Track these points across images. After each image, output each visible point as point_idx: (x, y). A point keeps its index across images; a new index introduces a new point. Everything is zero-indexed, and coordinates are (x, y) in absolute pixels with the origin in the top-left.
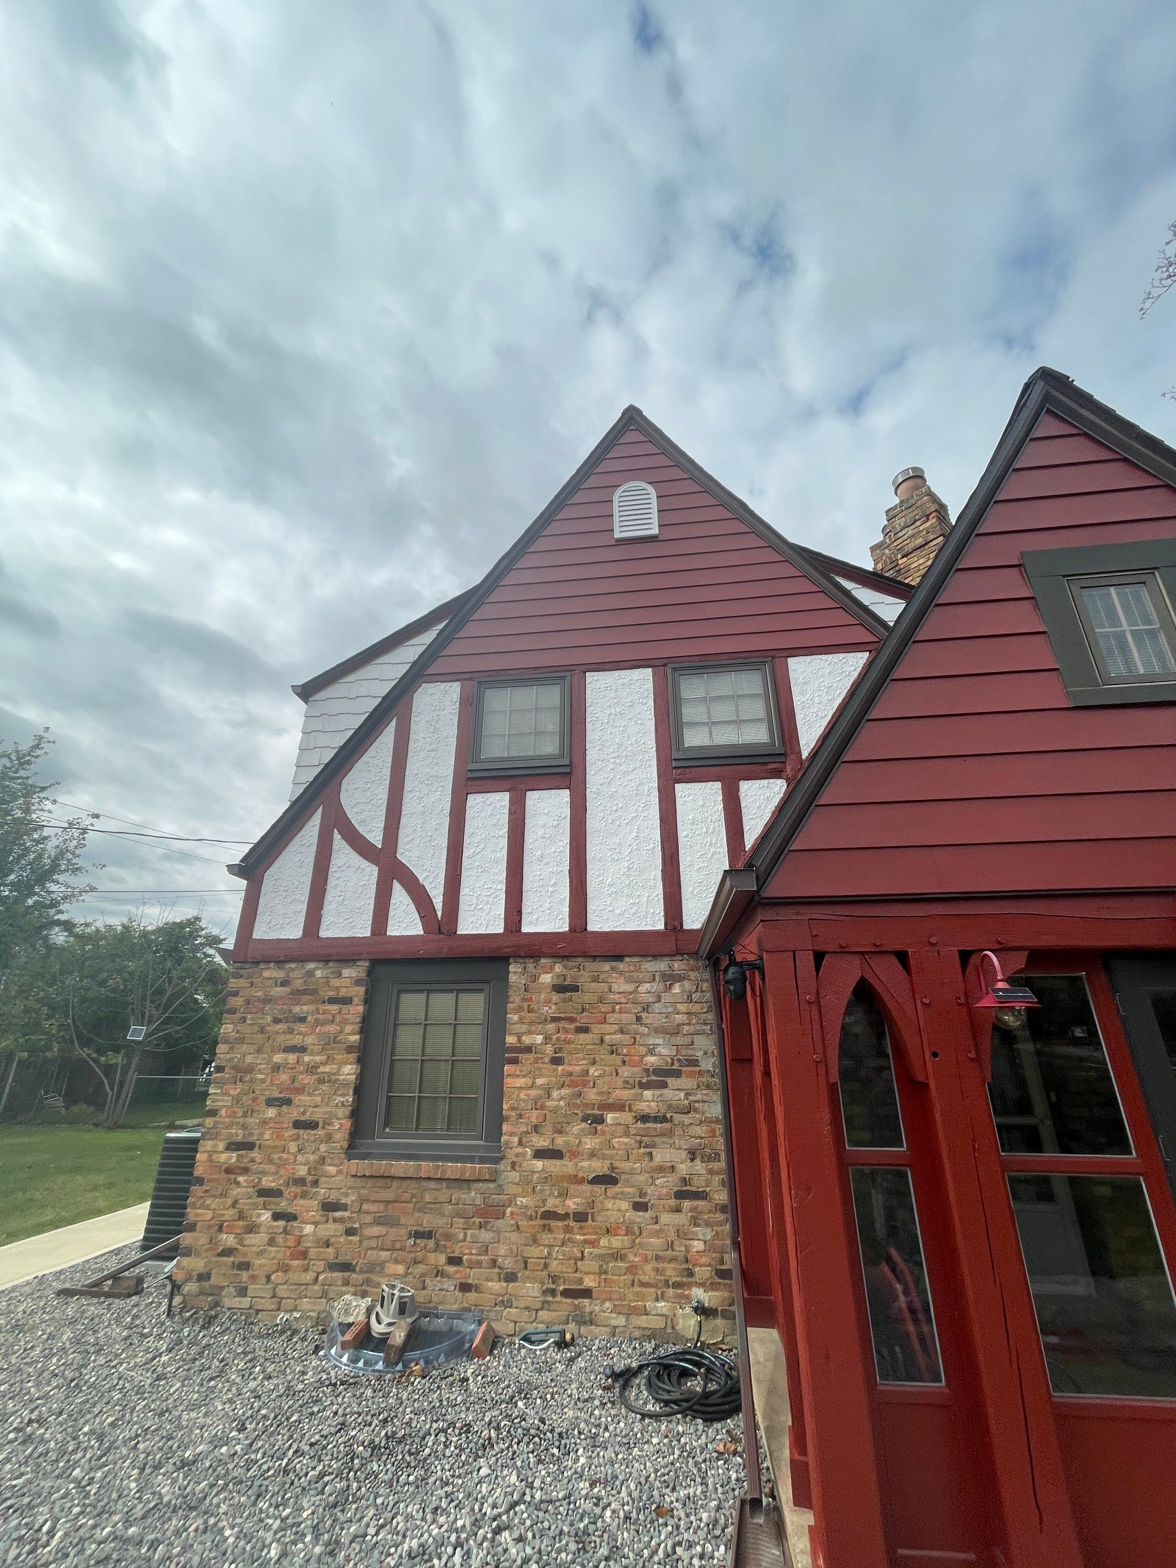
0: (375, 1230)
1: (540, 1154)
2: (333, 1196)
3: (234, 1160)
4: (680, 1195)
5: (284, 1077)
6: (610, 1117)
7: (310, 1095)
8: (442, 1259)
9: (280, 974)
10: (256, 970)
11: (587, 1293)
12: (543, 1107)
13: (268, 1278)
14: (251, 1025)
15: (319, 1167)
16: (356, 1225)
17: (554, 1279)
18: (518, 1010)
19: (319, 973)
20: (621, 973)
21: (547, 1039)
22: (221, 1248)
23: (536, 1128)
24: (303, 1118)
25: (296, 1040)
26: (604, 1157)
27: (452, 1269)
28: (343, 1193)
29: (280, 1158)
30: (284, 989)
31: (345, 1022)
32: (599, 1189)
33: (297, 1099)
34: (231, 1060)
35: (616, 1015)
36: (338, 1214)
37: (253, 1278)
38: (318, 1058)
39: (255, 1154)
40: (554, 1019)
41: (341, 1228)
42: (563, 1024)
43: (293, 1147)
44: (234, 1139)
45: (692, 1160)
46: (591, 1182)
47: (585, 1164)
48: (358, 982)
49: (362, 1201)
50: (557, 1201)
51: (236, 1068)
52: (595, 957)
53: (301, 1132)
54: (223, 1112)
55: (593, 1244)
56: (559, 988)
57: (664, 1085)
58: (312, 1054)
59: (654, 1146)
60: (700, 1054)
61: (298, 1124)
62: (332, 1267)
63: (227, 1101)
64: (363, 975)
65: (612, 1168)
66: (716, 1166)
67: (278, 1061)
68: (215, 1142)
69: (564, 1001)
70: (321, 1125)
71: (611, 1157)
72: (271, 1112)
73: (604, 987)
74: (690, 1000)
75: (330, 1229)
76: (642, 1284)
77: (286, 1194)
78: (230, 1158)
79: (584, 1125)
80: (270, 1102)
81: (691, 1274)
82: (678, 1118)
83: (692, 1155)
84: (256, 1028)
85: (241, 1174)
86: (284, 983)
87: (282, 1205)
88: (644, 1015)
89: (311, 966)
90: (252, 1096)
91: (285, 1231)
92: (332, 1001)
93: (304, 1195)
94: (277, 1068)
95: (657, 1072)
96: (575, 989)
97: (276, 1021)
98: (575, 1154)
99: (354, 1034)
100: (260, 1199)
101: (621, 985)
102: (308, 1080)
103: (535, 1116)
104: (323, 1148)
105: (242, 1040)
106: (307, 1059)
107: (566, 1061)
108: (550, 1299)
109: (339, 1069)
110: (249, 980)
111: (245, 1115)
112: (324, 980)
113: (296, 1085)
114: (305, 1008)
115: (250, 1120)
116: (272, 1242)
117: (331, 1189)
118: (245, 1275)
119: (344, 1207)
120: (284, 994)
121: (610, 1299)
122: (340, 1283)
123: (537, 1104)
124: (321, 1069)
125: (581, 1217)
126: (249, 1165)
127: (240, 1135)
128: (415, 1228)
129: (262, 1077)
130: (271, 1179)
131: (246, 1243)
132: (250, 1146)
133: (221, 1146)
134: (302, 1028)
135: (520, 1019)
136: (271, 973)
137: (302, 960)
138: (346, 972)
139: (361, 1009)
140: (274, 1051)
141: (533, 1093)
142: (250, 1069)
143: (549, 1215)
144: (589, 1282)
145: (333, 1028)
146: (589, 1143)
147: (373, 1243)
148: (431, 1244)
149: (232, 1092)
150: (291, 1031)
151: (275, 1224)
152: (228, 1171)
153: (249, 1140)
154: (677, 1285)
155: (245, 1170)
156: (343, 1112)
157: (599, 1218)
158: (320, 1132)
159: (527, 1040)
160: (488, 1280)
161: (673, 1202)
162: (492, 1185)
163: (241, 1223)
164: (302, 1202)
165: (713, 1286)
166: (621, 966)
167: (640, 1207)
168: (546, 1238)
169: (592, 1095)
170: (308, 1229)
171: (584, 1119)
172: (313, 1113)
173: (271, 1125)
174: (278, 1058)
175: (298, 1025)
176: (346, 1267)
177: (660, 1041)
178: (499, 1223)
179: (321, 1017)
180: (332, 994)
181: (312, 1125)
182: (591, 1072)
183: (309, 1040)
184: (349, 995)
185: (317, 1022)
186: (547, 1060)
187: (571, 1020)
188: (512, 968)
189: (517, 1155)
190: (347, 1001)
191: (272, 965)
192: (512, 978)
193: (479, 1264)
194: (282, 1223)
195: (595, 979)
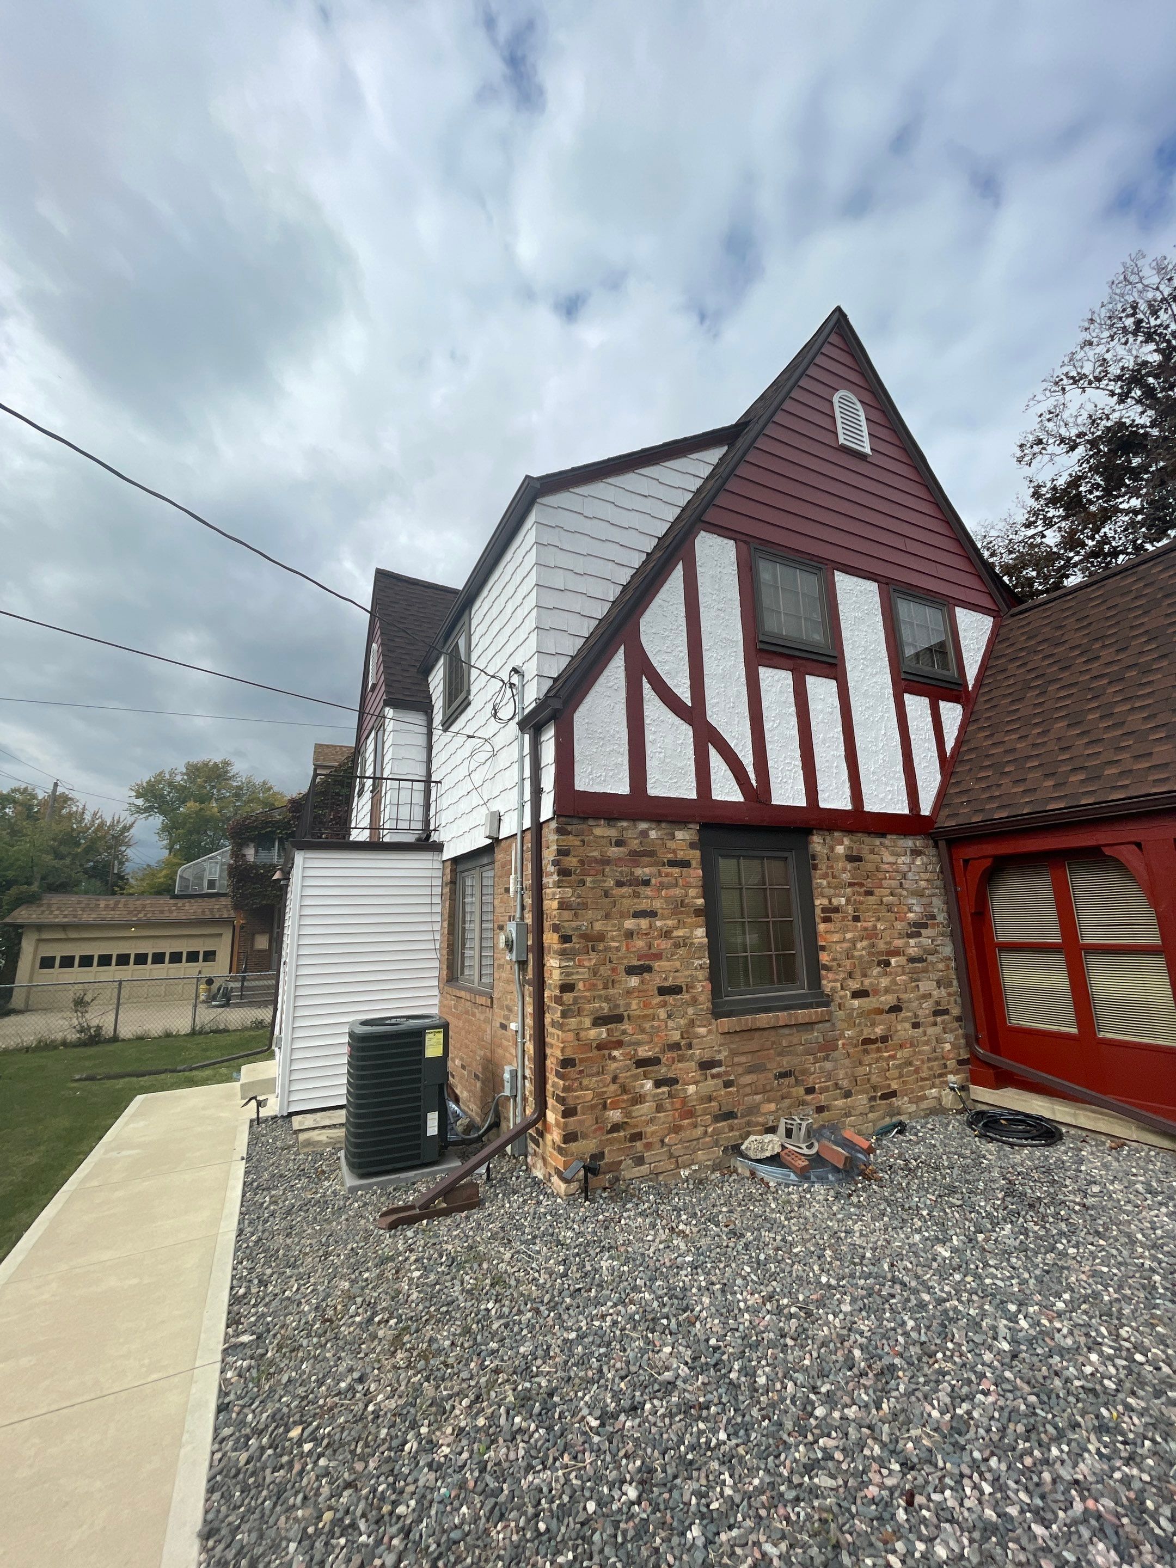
0: (748, 1079)
1: (856, 994)
2: (707, 1055)
3: (604, 1035)
4: (936, 1013)
5: (640, 944)
6: (893, 961)
7: (669, 960)
8: (801, 1090)
9: (612, 833)
10: (584, 826)
11: (893, 1094)
12: (852, 957)
13: (662, 1141)
14: (593, 888)
15: (691, 1030)
16: (732, 1078)
17: (874, 1088)
18: (825, 876)
19: (653, 834)
20: (887, 847)
21: (848, 901)
22: (609, 1126)
23: (850, 975)
24: (666, 984)
25: (644, 905)
26: (894, 992)
27: (809, 1097)
28: (716, 1051)
29: (652, 1027)
30: (621, 849)
31: (688, 886)
32: (893, 1016)
33: (656, 965)
34: (578, 928)
35: (888, 882)
36: (715, 1071)
37: (648, 1146)
38: (670, 923)
39: (626, 1026)
40: (851, 885)
41: (719, 1081)
42: (857, 888)
43: (662, 1014)
44: (600, 1014)
45: (939, 988)
46: (887, 1012)
47: (883, 998)
48: (692, 846)
49: (733, 1054)
50: (870, 1030)
51: (585, 937)
52: (870, 834)
53: (667, 998)
54: (581, 985)
55: (893, 1057)
56: (850, 858)
57: (919, 935)
58: (663, 918)
59: (919, 981)
60: (936, 910)
61: (663, 991)
62: (717, 1118)
63: (583, 973)
64: (696, 839)
65: (899, 999)
66: (951, 990)
67: (630, 927)
68: (578, 1018)
69: (855, 869)
70: (684, 988)
71: (897, 991)
72: (634, 981)
73: (878, 858)
74: (926, 871)
75: (711, 1085)
76: (923, 1079)
77: (664, 1060)
78: (601, 1033)
79: (879, 969)
80: (631, 971)
81: (945, 1066)
82: (930, 958)
83: (939, 984)
84: (600, 892)
85: (615, 1048)
86: (619, 843)
87: (662, 1071)
88: (903, 881)
89: (643, 826)
90: (609, 966)
91: (670, 1095)
92: (672, 863)
93: (681, 1059)
94: (630, 934)
95: (915, 924)
96: (860, 859)
97: (619, 884)
98: (876, 992)
99: (699, 898)
100: (639, 1070)
101: (888, 858)
102: (665, 945)
103: (848, 965)
104: (690, 1011)
105: (584, 906)
106: (659, 924)
107: (862, 918)
108: (873, 1103)
109: (692, 932)
110: (580, 838)
111: (606, 987)
112: (660, 842)
113: (653, 951)
114: (647, 870)
115: (611, 991)
116: (659, 1108)
117: (703, 1049)
118: (639, 1145)
119: (719, 1064)
120: (621, 855)
121: (906, 1095)
122: (727, 1130)
123: (849, 955)
124: (675, 933)
125: (884, 1039)
126: (622, 1038)
127: (606, 1010)
128: (779, 1070)
129: (616, 944)
130: (646, 1048)
131: (634, 1114)
132: (619, 1019)
133: (587, 1022)
134: (648, 891)
135: (828, 883)
136: (602, 830)
137: (635, 818)
138: (679, 835)
139: (700, 872)
140: (623, 916)
141: (845, 945)
142: (601, 937)
143: (867, 1041)
144: (894, 1086)
145: (677, 892)
146: (884, 982)
147: (748, 1090)
148: (792, 1080)
149: (586, 964)
150: (637, 895)
151: (659, 1091)
152: (600, 1047)
153: (616, 1012)
154: (941, 1075)
155: (619, 1044)
156: (702, 975)
157: (895, 1038)
158: (686, 996)
159: (835, 901)
160: (836, 1100)
161: (932, 1019)
162: (828, 1025)
163: (625, 1097)
164: (680, 1065)
165: (958, 1072)
166: (886, 841)
167: (916, 1025)
168: (867, 1059)
169: (881, 946)
170: (691, 1089)
171: (879, 965)
172: (674, 978)
173: (636, 994)
174: (629, 924)
175: (643, 888)
176: (730, 1115)
177: (914, 901)
178: (835, 1054)
179: (665, 880)
180: (670, 856)
181: (675, 990)
182: (879, 926)
183: (657, 904)
184: (687, 858)
185: (662, 886)
186: (850, 918)
187: (861, 885)
188: (815, 839)
189: (841, 998)
190: (685, 864)
191: (602, 822)
192: (817, 848)
193: (826, 1089)
194: (665, 1089)
195: (872, 852)
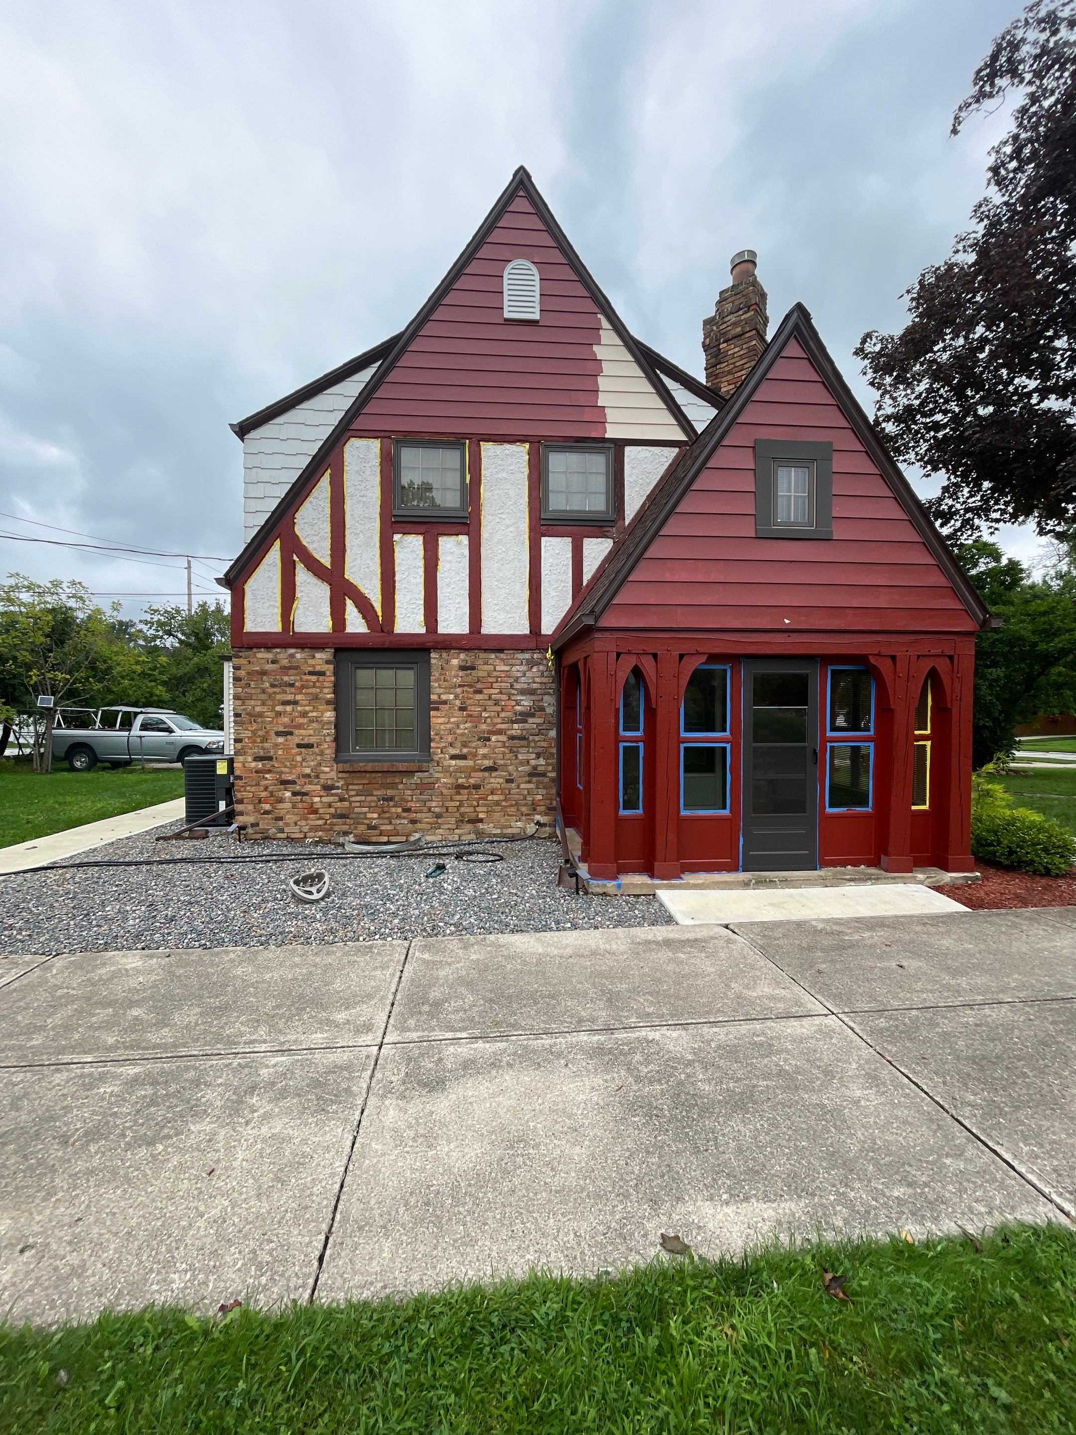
0: (358, 798)
1: (453, 757)
2: (329, 783)
3: (260, 766)
4: (531, 775)
5: (285, 719)
6: (494, 738)
7: (305, 729)
8: (400, 810)
9: (270, 656)
10: (251, 653)
11: (481, 821)
12: (455, 733)
13: (296, 824)
14: (255, 688)
15: (318, 768)
16: (346, 796)
17: (462, 815)
18: (438, 680)
19: (298, 656)
20: (503, 660)
21: (456, 697)
22: (262, 811)
23: (451, 745)
24: (303, 742)
25: (290, 697)
26: (490, 759)
27: (405, 814)
28: (335, 781)
29: (292, 764)
30: (275, 665)
31: (322, 686)
32: (486, 774)
33: (296, 732)
35: (498, 684)
36: (334, 791)
37: (287, 824)
38: (307, 708)
39: (274, 762)
40: (460, 686)
41: (336, 798)
42: (465, 688)
43: (299, 758)
44: (258, 755)
45: (539, 758)
46: (482, 770)
47: (480, 762)
48: (328, 662)
49: (348, 784)
50: (464, 780)
51: (249, 714)
52: (486, 650)
53: (303, 750)
54: (246, 740)
55: (484, 799)
56: (463, 668)
57: (525, 721)
58: (302, 705)
59: (518, 752)
60: (546, 705)
61: (299, 746)
62: (334, 816)
63: (248, 734)
64: (331, 658)
65: (495, 763)
66: (551, 760)
67: (279, 710)
68: (245, 757)
69: (467, 675)
70: (315, 746)
71: (494, 759)
72: (281, 740)
73: (492, 668)
74: (542, 676)
75: (330, 799)
76: (509, 815)
77: (298, 782)
78: (258, 765)
79: (479, 742)
80: (278, 734)
81: (535, 810)
82: (531, 738)
83: (538, 756)
84: (259, 690)
85: (267, 773)
86: (274, 662)
87: (298, 788)
88: (515, 684)
89: (292, 651)
90: (264, 731)
91: (302, 801)
92: (310, 673)
93: (311, 783)
94: (279, 714)
95: (521, 714)
96: (473, 668)
97: (273, 686)
98: (474, 757)
99: (330, 694)
100: (282, 786)
101: (501, 667)
102: (302, 721)
103: (450, 739)
104: (319, 758)
105: (250, 698)
106: (299, 708)
107: (468, 709)
108: (460, 824)
109: (323, 714)
110: (247, 660)
111: (262, 742)
112: (304, 660)
113: (294, 724)
114: (292, 678)
115: (266, 744)
116: (294, 807)
117: (327, 779)
118: (281, 823)
119: (338, 788)
120: (275, 669)
121: (492, 823)
123: (451, 732)
124: (310, 714)
125: (477, 787)
126: (272, 768)
127: (262, 753)
128: (382, 796)
129: (270, 719)
130: (287, 775)
131: (278, 808)
132: (270, 759)
133: (250, 759)
134: (292, 690)
135: (439, 685)
136: (262, 654)
137: (285, 646)
138: (318, 655)
139: (333, 679)
140: (275, 704)
141: (448, 726)
142: (261, 715)
143: (459, 787)
144: (481, 816)
145: (314, 690)
146: (482, 751)
147: (358, 804)
148: (391, 803)
149: (250, 729)
150: (285, 692)
151: (295, 798)
152: (257, 772)
153: (268, 755)
154: (527, 815)
155: (269, 771)
156: (329, 738)
157: (487, 787)
158: (315, 750)
159: (444, 697)
160: (426, 818)
161: (527, 778)
162: (426, 774)
163: (272, 798)
164: (310, 786)
165: (546, 814)
166: (502, 656)
167: (509, 781)
168: (458, 797)
169: (483, 727)
170: (317, 799)
171: (479, 739)
172: (309, 739)
173: (282, 747)
174: (279, 708)
175: (289, 688)
176: (342, 816)
177: (524, 698)
178: (431, 792)
179: (305, 683)
180: (310, 669)
181: (309, 746)
182: (483, 715)
183: (298, 697)
184: (323, 670)
185: (303, 687)
186: (456, 708)
187: (471, 686)
188: (433, 655)
189: (440, 758)
190: (322, 674)
191: (263, 650)
192: (433, 661)
193: (421, 811)
194: (299, 798)
195: (486, 663)
